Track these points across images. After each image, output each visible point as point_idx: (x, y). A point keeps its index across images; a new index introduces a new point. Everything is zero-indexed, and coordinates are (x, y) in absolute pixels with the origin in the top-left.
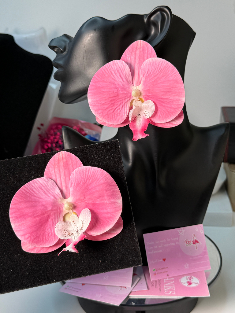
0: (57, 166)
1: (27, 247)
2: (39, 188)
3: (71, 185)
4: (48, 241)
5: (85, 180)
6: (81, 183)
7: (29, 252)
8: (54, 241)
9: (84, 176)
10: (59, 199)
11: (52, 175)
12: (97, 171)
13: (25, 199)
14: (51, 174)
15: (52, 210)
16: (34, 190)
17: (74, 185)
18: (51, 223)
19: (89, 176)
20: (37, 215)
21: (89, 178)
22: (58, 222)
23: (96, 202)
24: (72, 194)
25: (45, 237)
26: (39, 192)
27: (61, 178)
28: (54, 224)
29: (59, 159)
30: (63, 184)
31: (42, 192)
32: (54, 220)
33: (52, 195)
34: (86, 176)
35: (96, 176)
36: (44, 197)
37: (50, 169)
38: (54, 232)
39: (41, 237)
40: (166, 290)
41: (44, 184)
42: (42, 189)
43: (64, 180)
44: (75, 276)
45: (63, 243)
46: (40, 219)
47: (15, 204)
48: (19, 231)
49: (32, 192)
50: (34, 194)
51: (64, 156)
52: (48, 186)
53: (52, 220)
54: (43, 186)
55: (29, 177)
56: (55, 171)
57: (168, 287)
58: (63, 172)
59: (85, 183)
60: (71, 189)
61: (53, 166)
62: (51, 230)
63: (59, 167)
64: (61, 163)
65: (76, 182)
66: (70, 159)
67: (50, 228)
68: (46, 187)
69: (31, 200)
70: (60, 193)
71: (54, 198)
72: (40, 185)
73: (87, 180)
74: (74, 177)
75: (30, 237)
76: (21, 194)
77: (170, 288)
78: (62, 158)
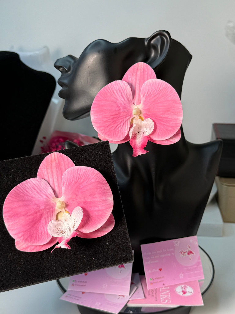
0: (49, 167)
1: (21, 246)
2: (32, 188)
3: (63, 185)
4: (41, 239)
5: (76, 180)
6: (73, 183)
7: (23, 251)
8: (47, 240)
9: (76, 175)
10: (52, 198)
11: (45, 176)
12: (88, 171)
13: (18, 199)
14: (43, 174)
15: (45, 209)
16: (27, 190)
17: (66, 185)
18: (44, 222)
19: (80, 175)
20: (30, 214)
21: (80, 177)
22: (51, 220)
23: (88, 200)
24: (64, 193)
25: (39, 235)
26: (32, 192)
27: (53, 178)
28: (46, 223)
29: (51, 160)
30: (56, 184)
31: (35, 192)
32: (47, 218)
33: (45, 195)
34: (78, 176)
35: (88, 175)
36: (37, 196)
37: (43, 170)
38: (47, 230)
39: (34, 236)
40: (162, 299)
41: (37, 184)
42: (35, 189)
43: (56, 180)
44: (69, 273)
45: (56, 241)
46: (33, 218)
47: (9, 203)
48: (12, 230)
49: (25, 191)
50: (27, 193)
51: (56, 157)
52: (41, 186)
53: (45, 218)
54: (36, 186)
55: (22, 178)
56: (47, 172)
57: (163, 296)
58: (56, 172)
59: (77, 182)
60: (63, 189)
61: (45, 167)
62: (44, 228)
63: (51, 168)
64: (54, 164)
65: (68, 182)
66: (62, 160)
67: (43, 226)
68: (39, 187)
69: (24, 199)
70: (53, 193)
71: (46, 197)
72: (33, 185)
73: (79, 179)
74: (66, 177)
75: (24, 235)
76: (15, 194)
77: (166, 297)
78: (54, 159)
